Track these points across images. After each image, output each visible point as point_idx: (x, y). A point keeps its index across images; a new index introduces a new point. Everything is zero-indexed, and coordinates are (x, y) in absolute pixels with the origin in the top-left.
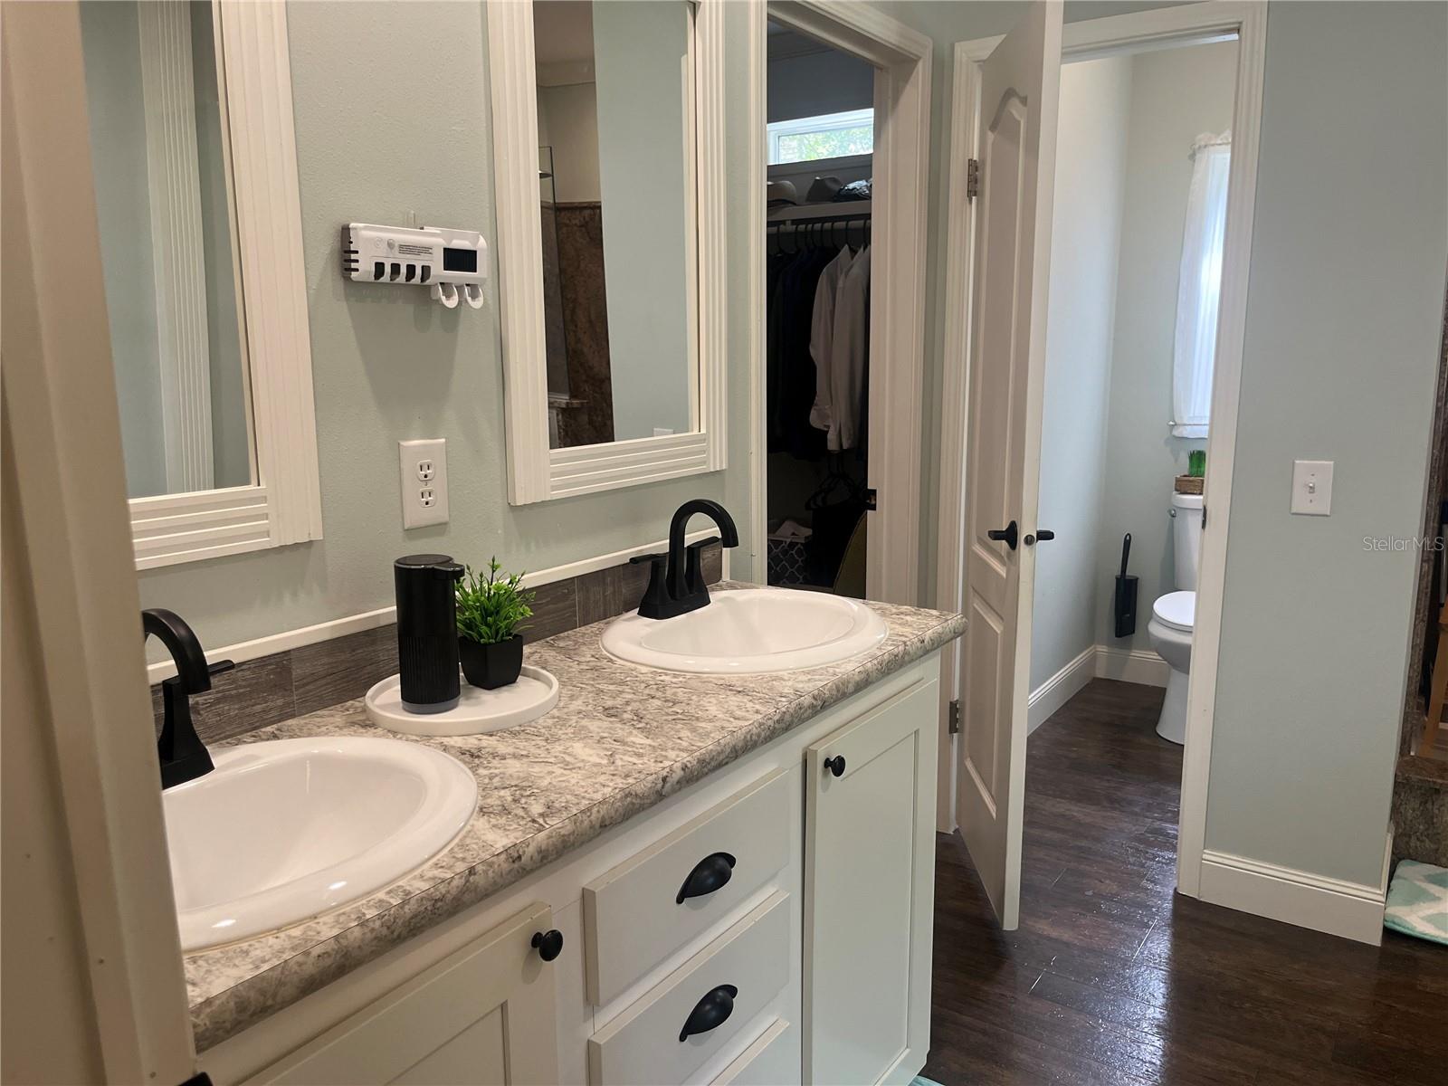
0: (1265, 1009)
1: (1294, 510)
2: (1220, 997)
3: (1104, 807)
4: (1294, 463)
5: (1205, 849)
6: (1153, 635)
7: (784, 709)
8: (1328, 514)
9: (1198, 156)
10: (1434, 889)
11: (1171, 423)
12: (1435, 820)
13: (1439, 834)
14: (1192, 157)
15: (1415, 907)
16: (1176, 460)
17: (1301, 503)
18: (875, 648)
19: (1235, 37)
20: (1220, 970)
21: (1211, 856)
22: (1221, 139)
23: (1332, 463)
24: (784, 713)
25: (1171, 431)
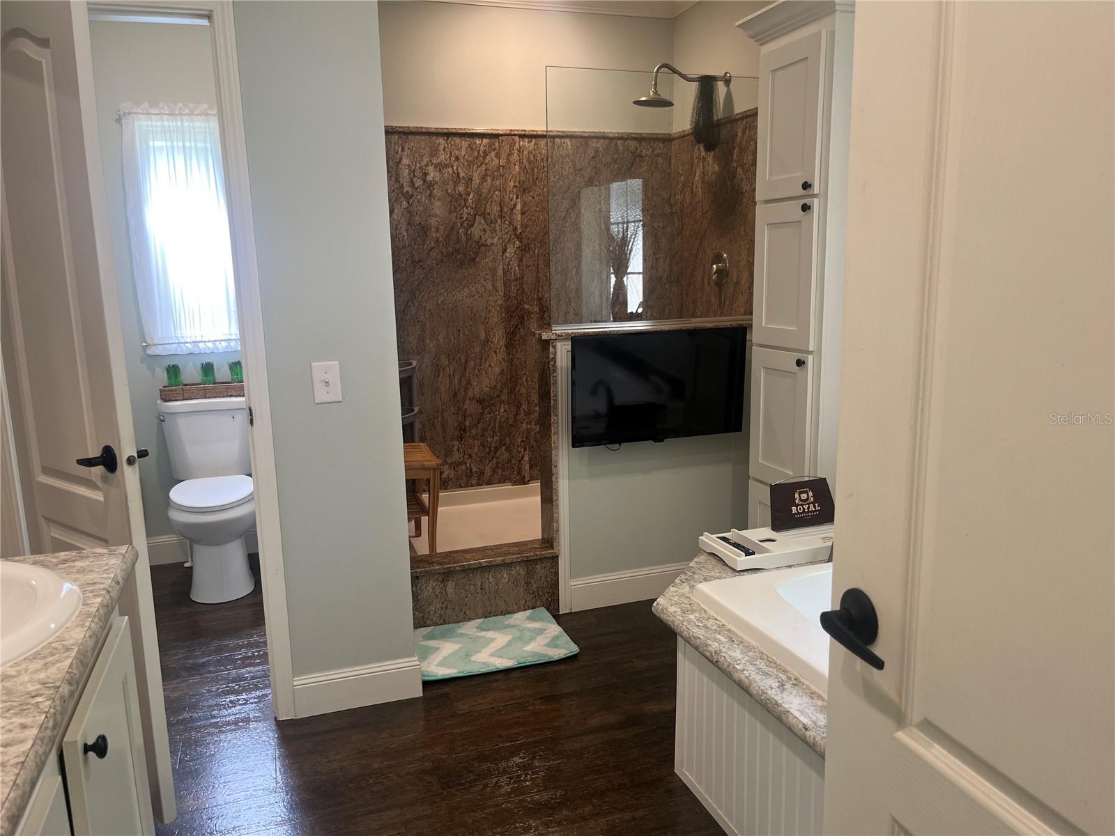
0: (383, 777)
1: (317, 401)
2: (350, 785)
3: (184, 677)
4: (310, 365)
5: (293, 677)
6: (174, 520)
7: (52, 711)
8: (341, 400)
9: (123, 121)
10: (432, 643)
11: (144, 344)
12: (419, 597)
13: (423, 605)
14: (119, 120)
15: (429, 660)
16: (153, 375)
17: (321, 395)
18: (81, 607)
19: (205, 22)
20: (341, 765)
21: (300, 681)
22: (142, 109)
23: (337, 362)
24: (55, 714)
25: (145, 351)
